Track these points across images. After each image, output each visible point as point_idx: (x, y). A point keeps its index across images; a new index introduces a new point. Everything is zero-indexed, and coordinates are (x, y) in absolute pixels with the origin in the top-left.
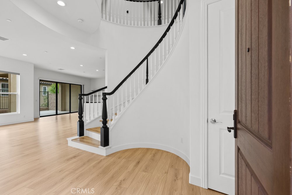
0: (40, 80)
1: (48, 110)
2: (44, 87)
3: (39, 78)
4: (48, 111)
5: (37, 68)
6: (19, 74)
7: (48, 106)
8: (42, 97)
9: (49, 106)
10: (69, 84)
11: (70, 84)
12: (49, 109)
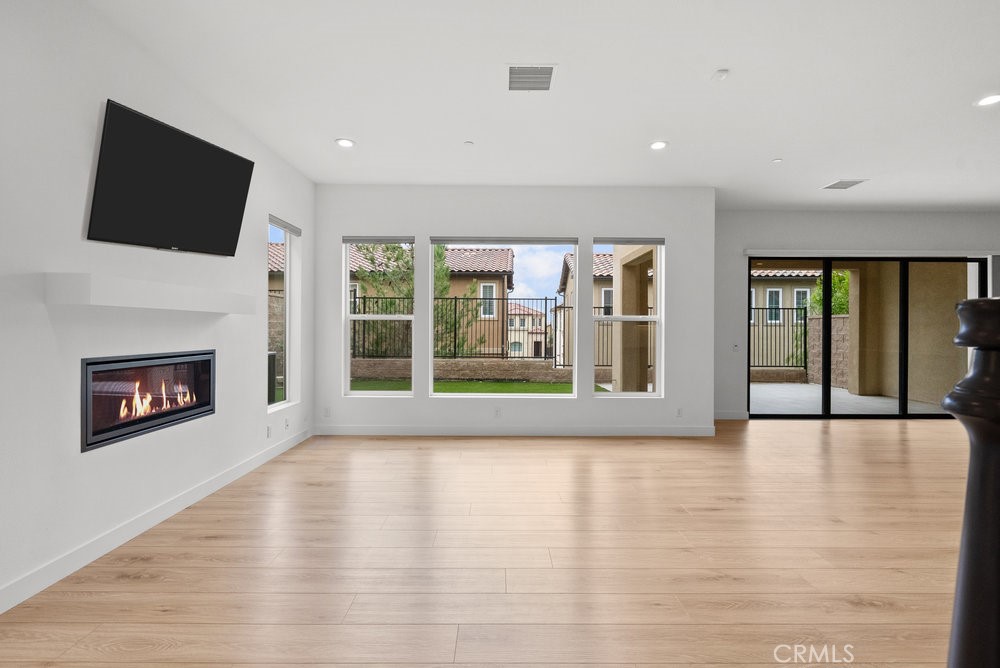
0: (751, 259)
1: (806, 382)
2: (798, 293)
3: (745, 250)
4: (804, 386)
5: (730, 211)
6: (661, 242)
7: (806, 367)
8: (765, 328)
9: (809, 365)
10: (898, 263)
11: (904, 263)
12: (810, 377)
